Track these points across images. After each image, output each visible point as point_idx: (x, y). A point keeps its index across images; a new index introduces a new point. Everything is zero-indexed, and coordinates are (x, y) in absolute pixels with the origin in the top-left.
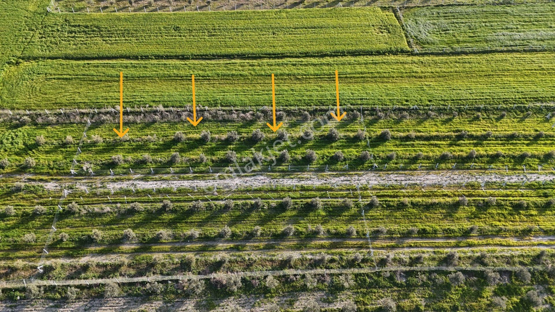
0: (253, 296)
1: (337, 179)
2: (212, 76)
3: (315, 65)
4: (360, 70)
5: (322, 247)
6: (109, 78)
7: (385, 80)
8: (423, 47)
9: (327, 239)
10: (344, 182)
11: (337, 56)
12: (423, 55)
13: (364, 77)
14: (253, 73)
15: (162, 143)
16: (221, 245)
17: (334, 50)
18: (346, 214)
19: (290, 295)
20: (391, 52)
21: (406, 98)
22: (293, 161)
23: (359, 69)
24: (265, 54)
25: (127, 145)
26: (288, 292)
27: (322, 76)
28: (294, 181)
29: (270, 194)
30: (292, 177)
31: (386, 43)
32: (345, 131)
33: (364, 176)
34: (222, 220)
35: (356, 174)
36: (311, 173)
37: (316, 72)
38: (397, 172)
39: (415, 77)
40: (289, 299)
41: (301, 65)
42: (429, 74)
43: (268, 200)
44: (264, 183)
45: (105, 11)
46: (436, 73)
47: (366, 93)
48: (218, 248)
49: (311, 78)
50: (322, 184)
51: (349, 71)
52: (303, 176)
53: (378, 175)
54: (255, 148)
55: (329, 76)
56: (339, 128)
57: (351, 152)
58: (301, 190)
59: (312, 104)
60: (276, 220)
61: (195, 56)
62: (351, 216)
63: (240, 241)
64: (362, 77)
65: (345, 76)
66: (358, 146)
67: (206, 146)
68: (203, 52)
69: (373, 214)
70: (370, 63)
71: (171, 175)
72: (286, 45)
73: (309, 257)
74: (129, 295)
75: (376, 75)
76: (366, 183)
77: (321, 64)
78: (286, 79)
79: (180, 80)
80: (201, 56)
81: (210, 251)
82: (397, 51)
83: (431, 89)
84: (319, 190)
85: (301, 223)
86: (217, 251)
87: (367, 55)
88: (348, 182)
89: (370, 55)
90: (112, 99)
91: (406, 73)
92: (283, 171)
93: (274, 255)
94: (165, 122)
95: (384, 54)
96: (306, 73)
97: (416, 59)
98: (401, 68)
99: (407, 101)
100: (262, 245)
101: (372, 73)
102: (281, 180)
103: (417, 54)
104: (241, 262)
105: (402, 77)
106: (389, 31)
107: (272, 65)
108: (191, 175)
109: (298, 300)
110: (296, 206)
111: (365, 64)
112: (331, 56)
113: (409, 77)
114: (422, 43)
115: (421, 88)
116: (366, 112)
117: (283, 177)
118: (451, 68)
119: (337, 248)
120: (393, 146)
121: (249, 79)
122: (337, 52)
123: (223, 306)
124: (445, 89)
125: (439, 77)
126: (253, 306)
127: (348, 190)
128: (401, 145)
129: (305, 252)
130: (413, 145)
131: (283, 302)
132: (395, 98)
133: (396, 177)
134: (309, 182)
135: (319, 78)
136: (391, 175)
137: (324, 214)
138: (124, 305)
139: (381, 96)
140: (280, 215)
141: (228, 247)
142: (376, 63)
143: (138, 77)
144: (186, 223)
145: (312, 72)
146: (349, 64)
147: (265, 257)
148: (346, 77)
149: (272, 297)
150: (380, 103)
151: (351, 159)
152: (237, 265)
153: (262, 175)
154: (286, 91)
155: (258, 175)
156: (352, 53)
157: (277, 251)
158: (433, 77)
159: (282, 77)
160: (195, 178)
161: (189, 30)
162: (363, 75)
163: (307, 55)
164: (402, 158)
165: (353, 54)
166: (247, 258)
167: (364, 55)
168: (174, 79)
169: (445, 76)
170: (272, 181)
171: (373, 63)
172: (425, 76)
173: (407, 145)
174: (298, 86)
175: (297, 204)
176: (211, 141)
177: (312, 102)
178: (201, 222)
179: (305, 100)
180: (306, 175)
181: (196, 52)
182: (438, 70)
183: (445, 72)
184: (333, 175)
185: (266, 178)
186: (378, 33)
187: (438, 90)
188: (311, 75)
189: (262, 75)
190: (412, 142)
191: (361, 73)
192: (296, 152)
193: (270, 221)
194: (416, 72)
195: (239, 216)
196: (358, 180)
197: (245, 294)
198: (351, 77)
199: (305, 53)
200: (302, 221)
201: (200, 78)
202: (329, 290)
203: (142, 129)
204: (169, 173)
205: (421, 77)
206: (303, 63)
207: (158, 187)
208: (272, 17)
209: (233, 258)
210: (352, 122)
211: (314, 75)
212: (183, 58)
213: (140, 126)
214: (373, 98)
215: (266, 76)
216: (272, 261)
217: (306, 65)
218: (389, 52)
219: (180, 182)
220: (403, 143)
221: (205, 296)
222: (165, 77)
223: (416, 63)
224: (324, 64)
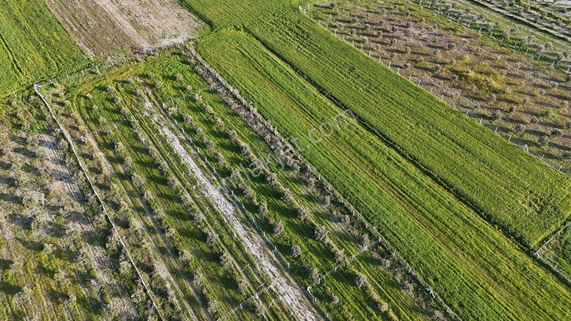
0: (112, 263)
1: (269, 265)
2: (318, 118)
3: (406, 173)
4: (439, 213)
5: (184, 290)
6: (262, 71)
7: (451, 244)
8: (557, 260)
9: (196, 291)
10: (269, 273)
11: (440, 184)
12: (541, 264)
13: (433, 223)
14: (348, 137)
15: (222, 130)
16: (149, 218)
17: (446, 176)
18: (232, 293)
19: (123, 289)
20: (505, 230)
21: (439, 276)
22: (265, 218)
23: (441, 212)
24: (381, 134)
25: (206, 116)
26: (125, 287)
27: (395, 187)
28: (242, 232)
29: (216, 222)
30: (247, 228)
31: (515, 218)
32: (338, 241)
33: (290, 287)
34: (171, 205)
35: (287, 278)
36: (261, 240)
37: (396, 180)
38: (319, 316)
39: (489, 273)
40: (119, 290)
41: (395, 163)
42: (512, 286)
43: (209, 225)
44: (226, 212)
45: (331, 29)
46: (524, 293)
47: (409, 235)
48: (144, 218)
49: (384, 181)
50: (254, 256)
51: (428, 204)
52: (253, 236)
53: (301, 299)
54: (260, 185)
55: (401, 192)
56: (338, 235)
57: (312, 260)
58: (236, 243)
59: (348, 198)
60: (191, 241)
61: (331, 96)
62: (232, 298)
63: (158, 228)
64: (431, 221)
65: (417, 204)
66: (326, 262)
67: (237, 156)
68: (340, 97)
69: (247, 317)
70: (461, 218)
71: (195, 153)
72: (409, 140)
73: (168, 286)
74: (81, 191)
75: (449, 232)
76: (282, 293)
77: (413, 178)
78: (363, 163)
79: (296, 103)
80: (335, 99)
81: (139, 215)
82: (513, 235)
83: (486, 299)
84: (246, 256)
85: (199, 261)
86: (142, 219)
87: (473, 209)
88: (271, 276)
89: (476, 211)
90: (243, 84)
91: (485, 260)
92: (248, 218)
93: (155, 258)
94: (244, 121)
95: (494, 224)
96: (386, 173)
97: (522, 258)
98: (487, 251)
99: (436, 280)
100: (163, 244)
101: (447, 226)
102: (237, 222)
103: (534, 258)
104: (138, 239)
105: (473, 258)
106: (541, 210)
107: (371, 144)
108: (202, 163)
109: (121, 298)
110: (214, 248)
111: (456, 214)
112: (435, 180)
113: (483, 266)
114: (564, 255)
115: (475, 286)
116: (381, 248)
117: (242, 222)
118: (554, 308)
119: (190, 304)
120: (354, 296)
121: (337, 139)
122: (445, 182)
123: (95, 249)
124: (502, 315)
125: (521, 300)
126: (101, 269)
127: (263, 281)
128: (360, 302)
129: (172, 279)
130: (372, 315)
131: (115, 288)
132: (428, 265)
133: (311, 318)
134: (250, 244)
135: (392, 186)
136: (309, 312)
137: (221, 274)
138: (74, 193)
139: (417, 251)
140: (198, 241)
141: (148, 223)
142: (468, 223)
143: (277, 82)
144: (157, 186)
145: (394, 177)
146: (439, 201)
147: (151, 252)
148: (416, 207)
149: (115, 277)
150: (406, 254)
151: (302, 264)
152: (134, 238)
153: (234, 205)
154: (347, 171)
155: (232, 203)
156: (460, 194)
157: (162, 258)
158: (511, 293)
159: (363, 159)
160: (201, 167)
161: (358, 76)
162: (435, 220)
163: (414, 161)
164: (340, 312)
165: (459, 196)
166: (144, 241)
167: (468, 205)
168: (293, 100)
169: (528, 307)
170: (231, 216)
171: (464, 220)
172: (502, 282)
173: (366, 309)
174: (363, 176)
175: (217, 247)
176: (245, 155)
177: (350, 196)
178: (161, 193)
179: (348, 189)
180: (256, 238)
181: (336, 93)
182: (531, 293)
183: (536, 303)
184: (272, 258)
185: (232, 210)
186: (523, 203)
187: (491, 307)
188: (388, 178)
189: (351, 145)
190: (374, 314)
191: (437, 218)
192: (277, 215)
193: (189, 237)
194: (498, 270)
195: (180, 214)
196: (281, 284)
197: (111, 257)
198: (421, 211)
199: (415, 159)
200: (202, 261)
201: (309, 112)
202: (140, 318)
203: (229, 114)
204: (196, 151)
205: (495, 279)
206: (399, 164)
207: (179, 152)
208: (439, 111)
209: (140, 232)
210: (354, 242)
211: (391, 181)
212: (322, 91)
213: (230, 111)
214: (407, 244)
215: (353, 148)
216: (150, 259)
217: (399, 167)
218: (503, 227)
219: (192, 161)
220: (364, 303)
221: (98, 233)
222: (291, 95)
223: (515, 263)
224: (415, 181)
